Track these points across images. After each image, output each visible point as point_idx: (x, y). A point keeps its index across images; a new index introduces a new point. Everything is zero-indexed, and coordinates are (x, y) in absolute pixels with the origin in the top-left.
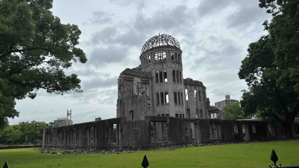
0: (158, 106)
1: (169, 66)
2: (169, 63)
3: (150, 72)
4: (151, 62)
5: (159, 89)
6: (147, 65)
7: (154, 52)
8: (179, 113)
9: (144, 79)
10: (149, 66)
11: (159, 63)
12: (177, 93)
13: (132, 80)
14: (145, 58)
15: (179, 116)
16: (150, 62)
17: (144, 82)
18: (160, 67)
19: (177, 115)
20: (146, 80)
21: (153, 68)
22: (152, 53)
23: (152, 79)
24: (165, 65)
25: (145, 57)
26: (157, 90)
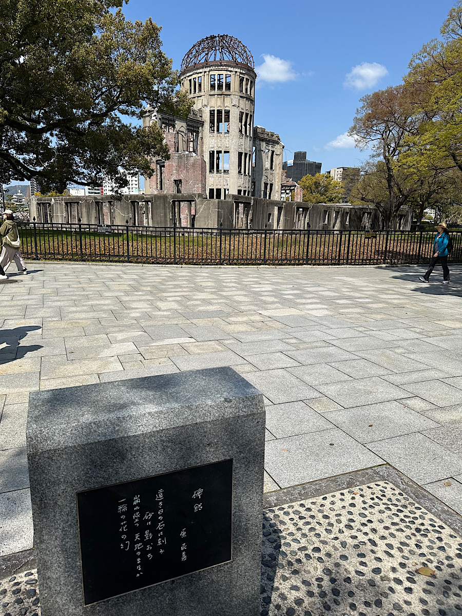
0: (211, 175)
1: (234, 103)
2: (235, 98)
3: (200, 110)
4: (203, 91)
5: (215, 145)
6: (195, 95)
7: (209, 71)
8: (243, 189)
9: (190, 124)
10: (198, 97)
11: (218, 95)
12: (243, 155)
13: (172, 123)
14: (190, 80)
15: (242, 193)
16: (200, 90)
17: (190, 128)
18: (219, 104)
19: (239, 191)
20: (195, 125)
21: (206, 104)
22: (205, 72)
23: (202, 124)
24: (227, 99)
25: (192, 78)
26: (211, 146)
